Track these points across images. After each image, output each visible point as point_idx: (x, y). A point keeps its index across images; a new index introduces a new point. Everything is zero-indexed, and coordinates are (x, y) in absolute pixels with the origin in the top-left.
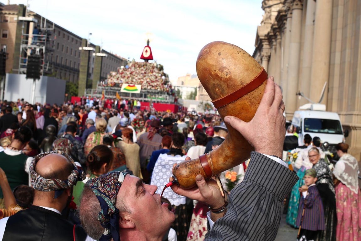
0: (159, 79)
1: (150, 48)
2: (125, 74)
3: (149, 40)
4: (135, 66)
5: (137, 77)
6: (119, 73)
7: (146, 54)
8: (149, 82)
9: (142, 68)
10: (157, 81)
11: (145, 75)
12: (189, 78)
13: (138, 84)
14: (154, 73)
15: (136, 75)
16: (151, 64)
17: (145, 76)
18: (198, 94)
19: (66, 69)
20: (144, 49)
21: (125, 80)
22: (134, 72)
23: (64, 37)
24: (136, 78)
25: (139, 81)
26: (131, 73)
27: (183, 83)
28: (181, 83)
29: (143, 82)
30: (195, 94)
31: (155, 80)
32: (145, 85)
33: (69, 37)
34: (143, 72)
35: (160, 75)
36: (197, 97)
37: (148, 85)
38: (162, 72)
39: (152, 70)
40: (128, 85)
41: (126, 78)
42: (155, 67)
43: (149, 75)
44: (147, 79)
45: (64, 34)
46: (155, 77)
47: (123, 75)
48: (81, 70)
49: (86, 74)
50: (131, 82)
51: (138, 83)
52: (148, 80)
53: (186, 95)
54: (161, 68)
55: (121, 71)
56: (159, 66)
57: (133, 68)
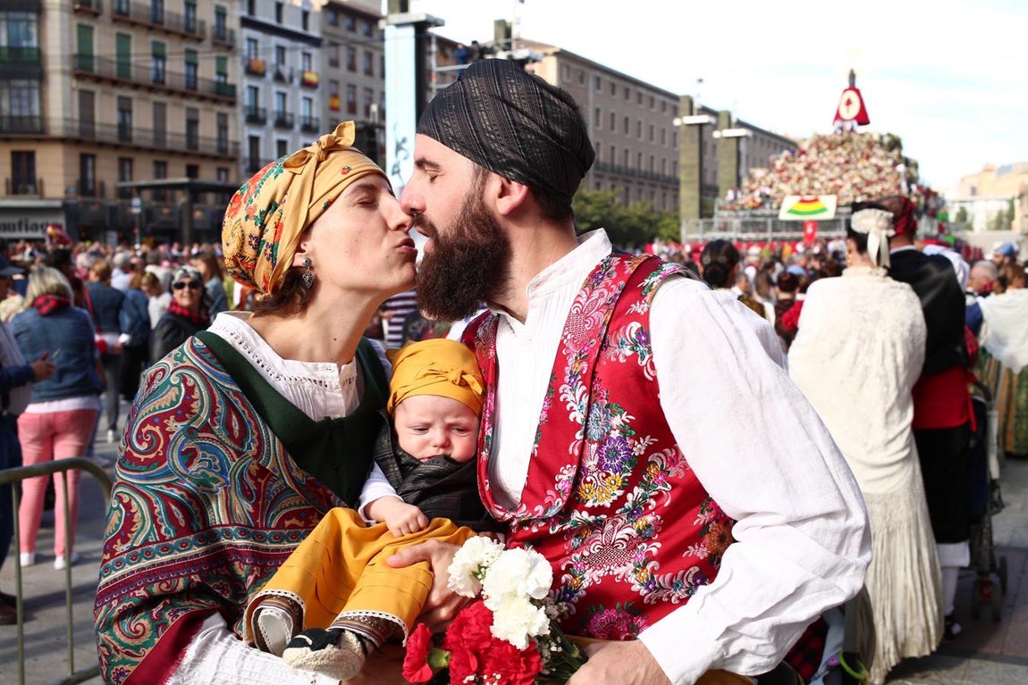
0: (888, 174)
1: (858, 92)
2: (791, 171)
3: (856, 72)
4: (818, 148)
5: (823, 174)
6: (774, 170)
7: (848, 111)
8: (859, 186)
9: (840, 150)
10: (882, 180)
11: (846, 167)
12: (992, 177)
13: (828, 194)
14: (874, 160)
15: (822, 170)
16: (862, 135)
17: (847, 171)
18: (1018, 214)
19: (654, 182)
20: (842, 97)
21: (792, 188)
22: (815, 162)
23: (640, 101)
24: (823, 178)
25: (831, 184)
26: (808, 167)
27: (974, 191)
28: (968, 191)
29: (840, 187)
30: (1011, 216)
31: (875, 178)
32: (846, 194)
33: (652, 100)
34: (841, 160)
35: (890, 162)
36: (1016, 223)
37: (858, 193)
38: (895, 152)
39: (867, 151)
40: (798, 198)
41: (793, 181)
42: (876, 142)
43: (860, 165)
44: (852, 178)
45: (640, 95)
46: (875, 169)
47: (785, 174)
48: (683, 176)
49: (696, 185)
50: (807, 190)
51: (829, 191)
52: (857, 180)
53: (984, 219)
54: (895, 144)
55: (779, 164)
56: (886, 140)
57: (814, 151)
